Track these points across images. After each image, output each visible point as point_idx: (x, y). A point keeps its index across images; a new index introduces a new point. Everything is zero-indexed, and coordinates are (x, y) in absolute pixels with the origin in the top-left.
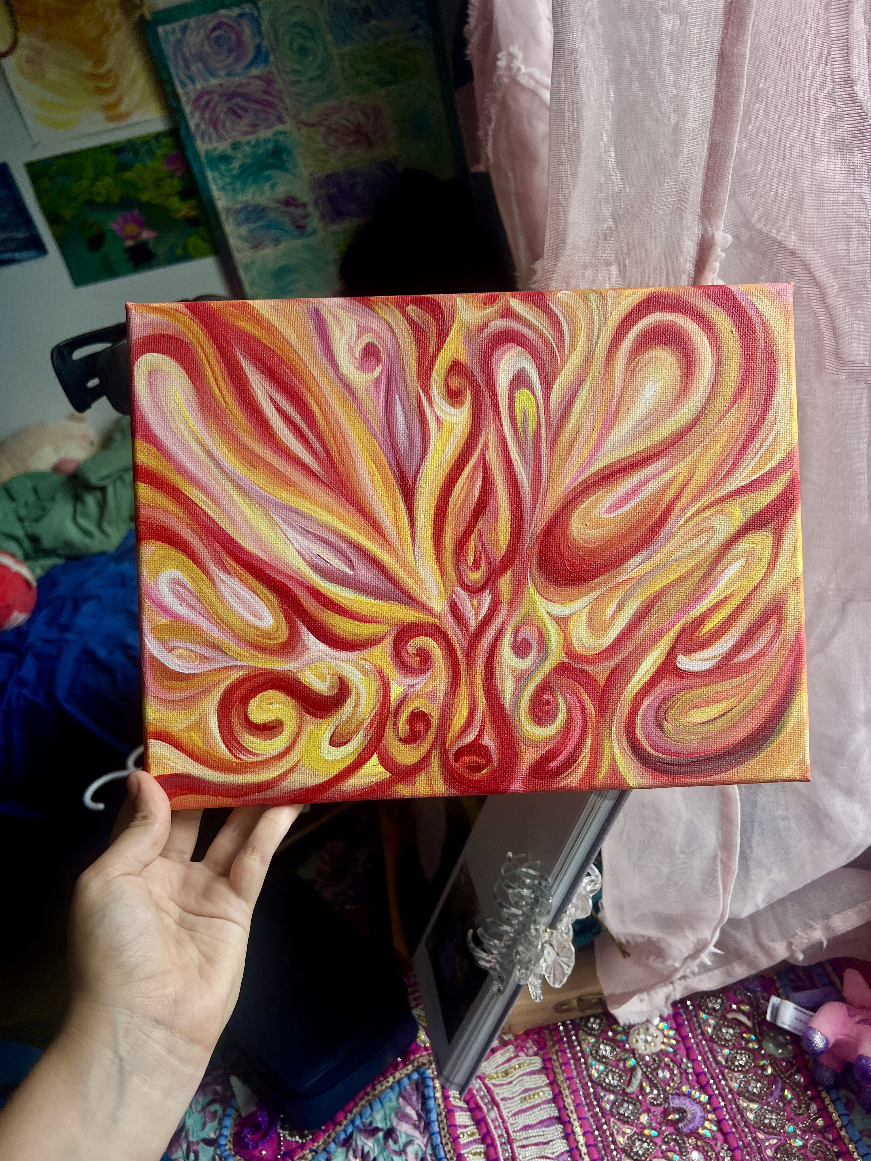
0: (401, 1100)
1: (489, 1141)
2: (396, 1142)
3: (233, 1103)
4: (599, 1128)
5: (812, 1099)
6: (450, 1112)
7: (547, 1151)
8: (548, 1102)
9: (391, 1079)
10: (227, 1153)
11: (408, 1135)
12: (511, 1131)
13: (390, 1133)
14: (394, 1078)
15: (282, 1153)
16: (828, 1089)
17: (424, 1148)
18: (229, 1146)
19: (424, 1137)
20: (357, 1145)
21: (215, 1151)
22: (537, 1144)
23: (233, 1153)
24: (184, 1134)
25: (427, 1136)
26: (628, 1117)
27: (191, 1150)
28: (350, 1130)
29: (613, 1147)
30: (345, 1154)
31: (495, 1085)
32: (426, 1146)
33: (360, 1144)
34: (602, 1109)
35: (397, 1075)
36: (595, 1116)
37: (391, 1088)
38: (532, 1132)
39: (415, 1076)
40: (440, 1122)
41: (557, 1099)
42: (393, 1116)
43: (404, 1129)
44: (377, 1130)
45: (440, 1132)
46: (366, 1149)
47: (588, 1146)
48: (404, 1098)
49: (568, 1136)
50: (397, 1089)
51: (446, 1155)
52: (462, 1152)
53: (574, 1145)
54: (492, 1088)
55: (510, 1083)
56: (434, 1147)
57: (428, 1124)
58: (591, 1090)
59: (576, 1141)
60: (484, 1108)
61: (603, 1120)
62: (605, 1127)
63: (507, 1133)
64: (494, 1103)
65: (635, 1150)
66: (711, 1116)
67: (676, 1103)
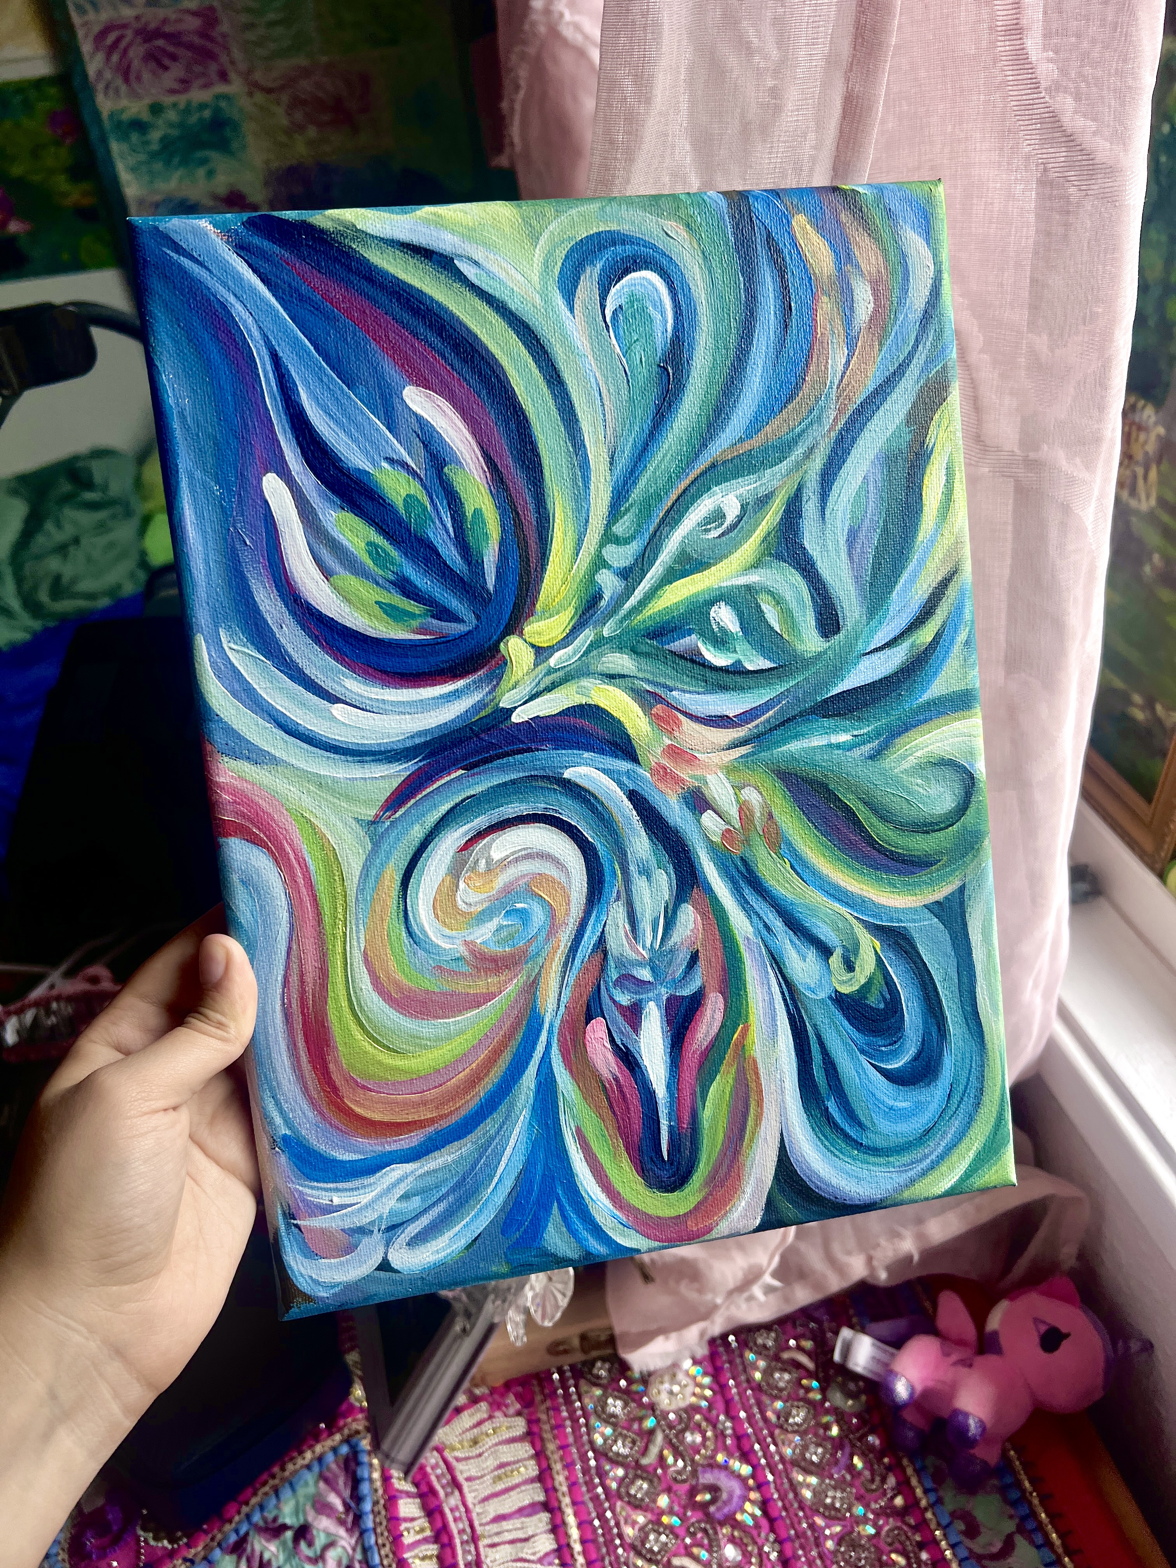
0: (322, 1485)
1: (445, 1539)
2: (310, 1544)
4: (601, 1517)
6: (392, 1499)
7: (526, 1552)
8: (532, 1481)
9: (308, 1455)
11: (328, 1534)
12: (476, 1523)
13: (303, 1532)
14: (314, 1452)
17: (350, 1551)
19: (351, 1536)
20: (253, 1551)
22: (512, 1542)
23: (67, 1565)
25: (357, 1534)
26: (642, 1500)
28: (244, 1529)
29: (618, 1542)
30: (234, 1564)
31: (458, 1460)
32: (354, 1550)
33: (258, 1548)
34: (606, 1489)
35: (319, 1448)
36: (595, 1498)
37: (308, 1468)
38: (506, 1525)
39: (345, 1451)
40: (376, 1514)
41: (544, 1477)
42: (308, 1507)
43: (324, 1526)
44: (283, 1527)
45: (374, 1530)
46: (267, 1556)
47: (583, 1542)
48: (327, 1481)
49: (557, 1528)
50: (317, 1469)
51: (381, 1560)
52: (406, 1556)
53: (563, 1542)
54: (454, 1463)
55: (480, 1455)
56: (365, 1550)
57: (358, 1518)
58: (593, 1463)
59: (567, 1535)
60: (442, 1493)
61: (607, 1505)
62: (609, 1514)
63: (472, 1526)
64: (455, 1484)
65: (648, 1546)
66: (754, 1495)
67: (707, 1478)
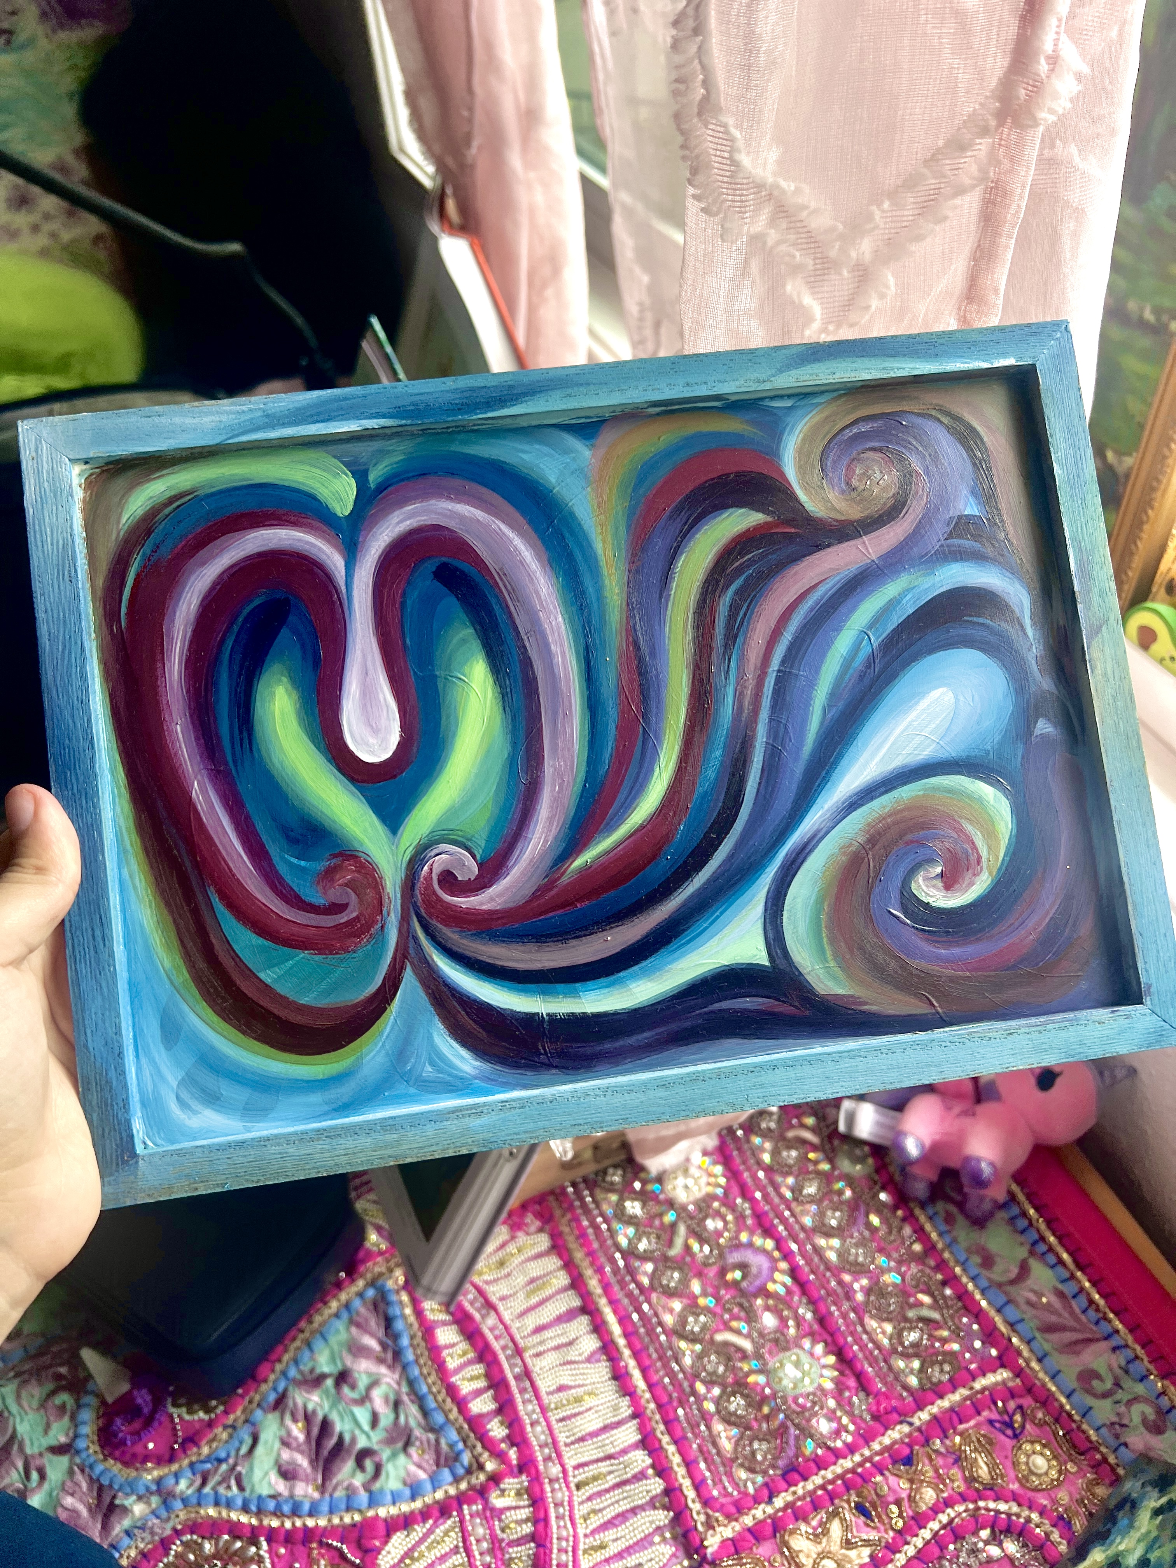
0: (354, 1330)
1: (489, 1358)
2: (353, 1387)
3: (90, 1386)
4: (639, 1310)
5: (904, 1219)
6: (428, 1330)
7: (572, 1354)
8: (564, 1290)
9: (334, 1305)
10: (92, 1459)
11: (369, 1374)
12: (517, 1337)
13: (343, 1377)
14: (339, 1300)
15: (180, 1440)
16: (923, 1205)
17: (395, 1386)
18: (94, 1448)
19: (394, 1372)
20: (295, 1404)
21: (71, 1460)
22: (557, 1348)
23: (101, 1457)
24: (15, 1447)
25: (399, 1369)
26: (676, 1288)
27: (32, 1466)
28: (281, 1387)
29: (659, 1329)
30: (279, 1421)
31: (487, 1283)
32: (399, 1384)
33: (300, 1401)
34: (639, 1286)
35: (343, 1296)
36: (630, 1295)
37: (337, 1315)
38: (547, 1334)
39: (371, 1293)
40: (415, 1347)
41: (577, 1284)
42: (344, 1354)
43: (363, 1369)
44: (322, 1377)
45: (416, 1361)
46: (310, 1407)
47: (626, 1335)
48: (358, 1325)
49: (599, 1328)
50: (345, 1315)
51: (429, 1388)
52: (453, 1379)
53: (607, 1339)
54: (485, 1287)
55: (508, 1275)
56: (411, 1383)
57: (397, 1354)
58: (621, 1263)
59: (609, 1333)
60: (477, 1316)
61: (642, 1298)
62: (645, 1307)
63: (513, 1340)
64: (489, 1306)
65: (688, 1328)
66: (784, 1265)
67: (735, 1257)
